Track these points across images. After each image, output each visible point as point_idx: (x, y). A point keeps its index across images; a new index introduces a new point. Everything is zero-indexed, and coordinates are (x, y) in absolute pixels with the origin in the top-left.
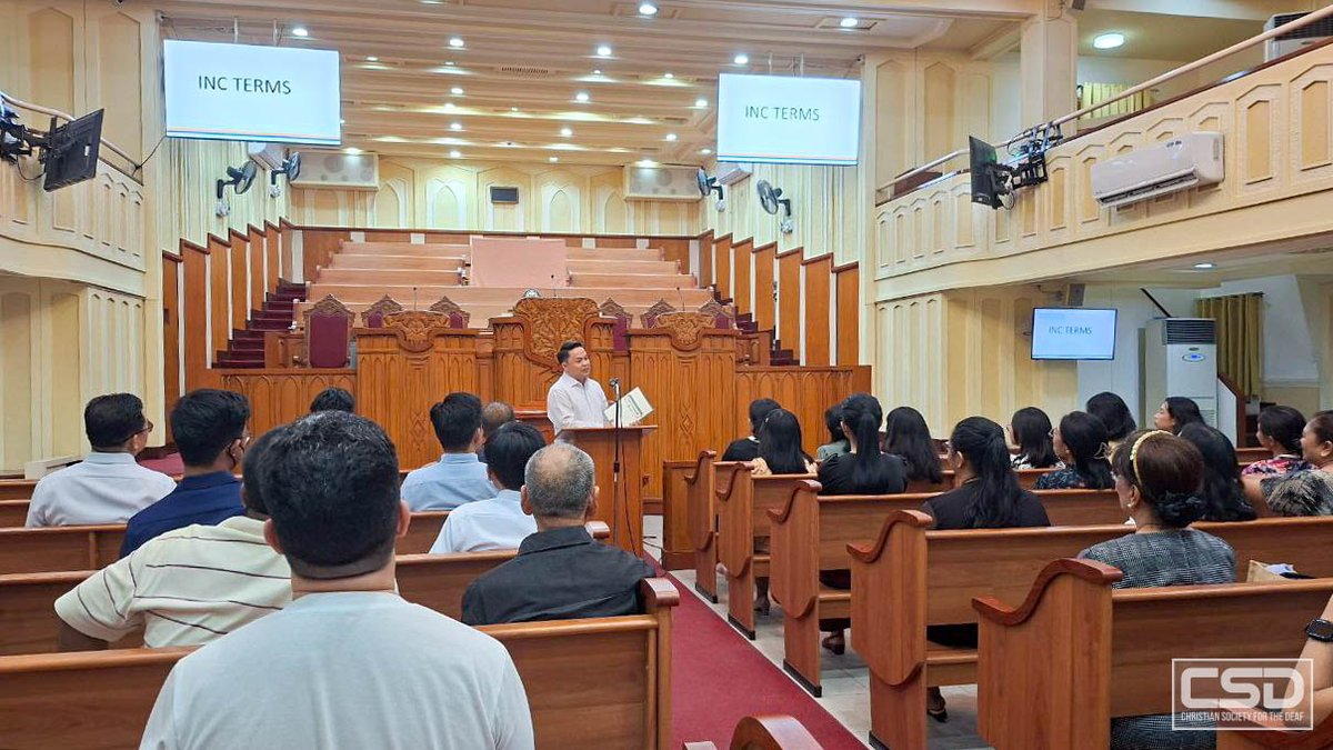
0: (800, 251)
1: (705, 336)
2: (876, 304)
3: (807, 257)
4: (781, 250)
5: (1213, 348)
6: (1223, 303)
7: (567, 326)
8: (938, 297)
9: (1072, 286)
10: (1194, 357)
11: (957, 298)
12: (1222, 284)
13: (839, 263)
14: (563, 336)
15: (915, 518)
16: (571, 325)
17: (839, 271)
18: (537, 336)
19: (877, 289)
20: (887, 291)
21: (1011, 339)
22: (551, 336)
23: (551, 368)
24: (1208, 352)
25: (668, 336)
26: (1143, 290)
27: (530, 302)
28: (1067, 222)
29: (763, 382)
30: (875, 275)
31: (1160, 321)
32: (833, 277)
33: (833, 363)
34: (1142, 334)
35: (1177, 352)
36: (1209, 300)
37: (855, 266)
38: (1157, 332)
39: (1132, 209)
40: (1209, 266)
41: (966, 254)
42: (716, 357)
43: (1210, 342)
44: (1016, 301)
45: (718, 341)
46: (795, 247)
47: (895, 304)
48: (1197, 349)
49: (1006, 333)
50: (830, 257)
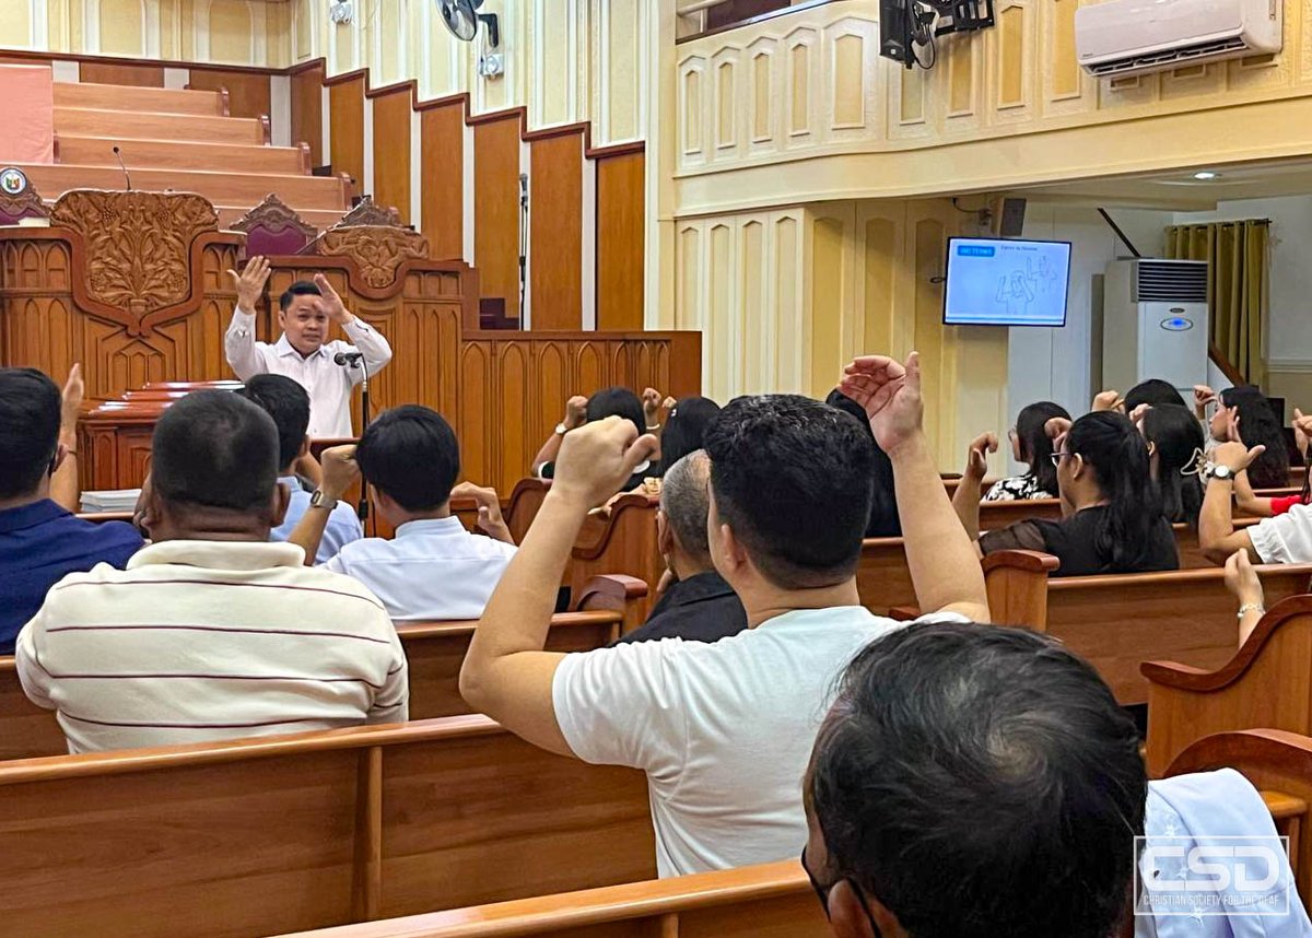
0: (519, 113)
1: (413, 272)
2: (676, 220)
3: (535, 125)
4: (478, 109)
5: (1205, 308)
6: (1210, 235)
7: (156, 248)
8: (799, 215)
9: (1007, 201)
10: (1177, 323)
11: (830, 216)
12: (1219, 204)
13: (601, 141)
14: (149, 267)
15: (1038, 560)
16: (163, 247)
17: (600, 157)
18: (96, 265)
19: (677, 194)
20: (696, 200)
21: (911, 288)
22: (125, 266)
23: (126, 327)
24: (1197, 312)
25: (344, 271)
26: (1101, 211)
27: (85, 199)
28: (1026, 99)
29: (508, 359)
30: (675, 169)
31: (1127, 263)
32: (588, 167)
33: (588, 324)
34: (1099, 284)
35: (1153, 313)
36: (1187, 228)
37: (639, 149)
38: (1124, 281)
39: (1137, 85)
40: (1210, 175)
41: (848, 142)
42: (429, 311)
43: (1202, 299)
44: (918, 224)
45: (431, 284)
46: (509, 105)
47: (715, 222)
48: (1182, 310)
49: (902, 280)
50: (583, 129)
